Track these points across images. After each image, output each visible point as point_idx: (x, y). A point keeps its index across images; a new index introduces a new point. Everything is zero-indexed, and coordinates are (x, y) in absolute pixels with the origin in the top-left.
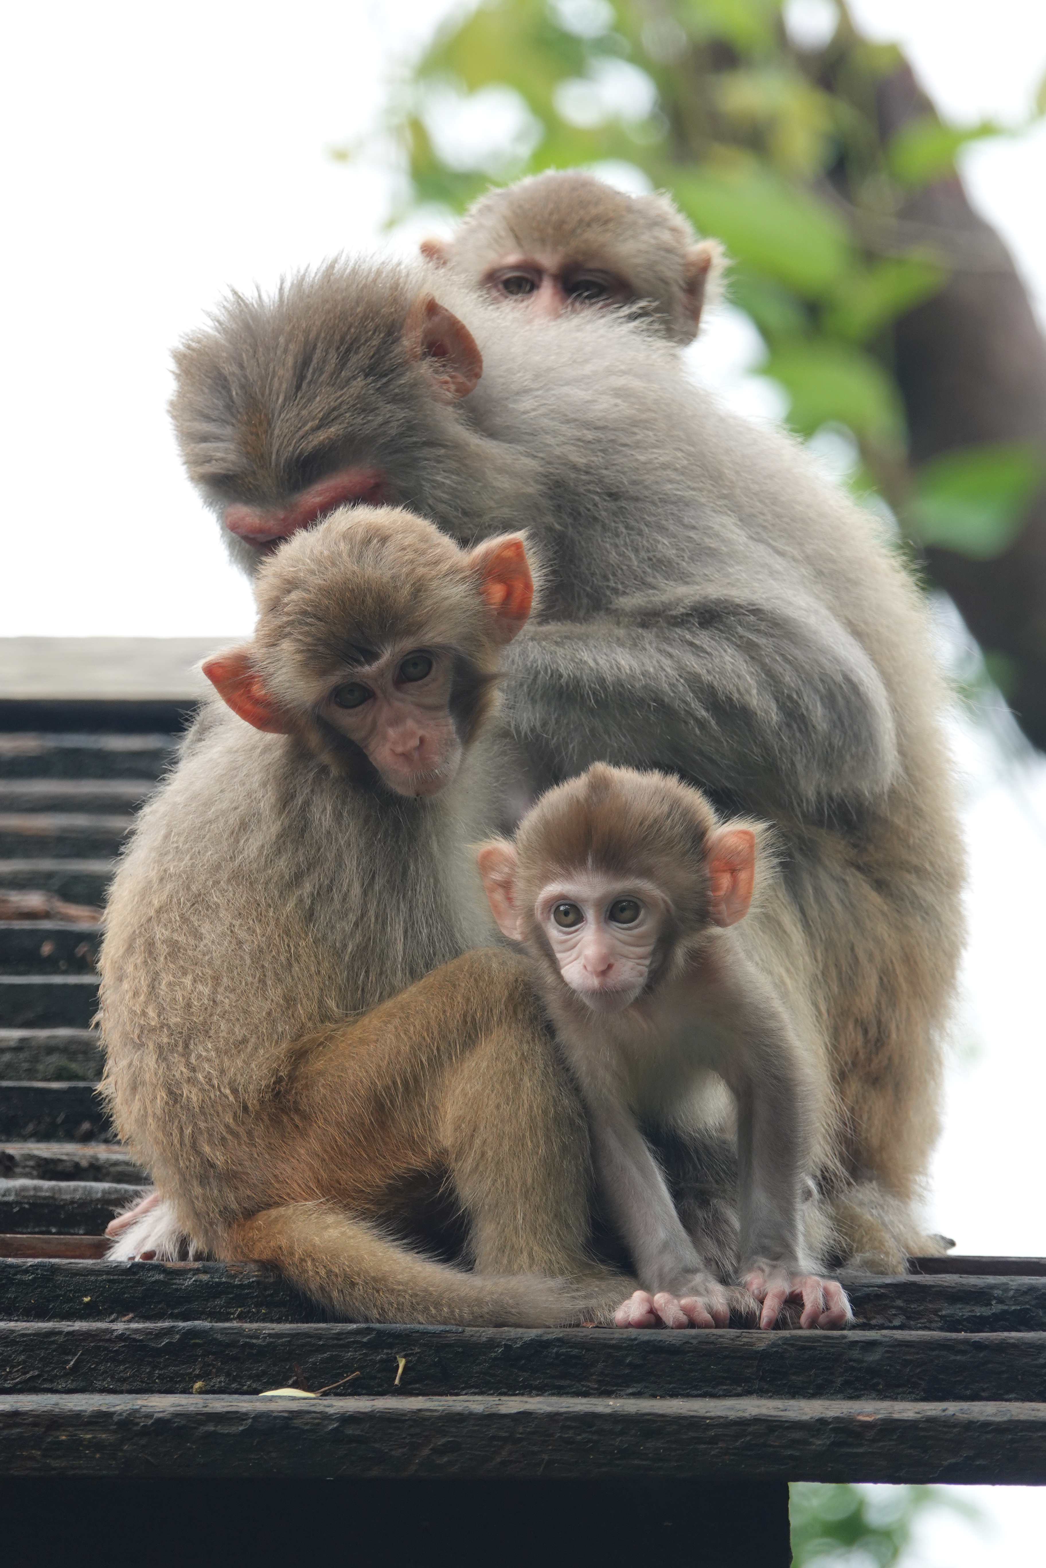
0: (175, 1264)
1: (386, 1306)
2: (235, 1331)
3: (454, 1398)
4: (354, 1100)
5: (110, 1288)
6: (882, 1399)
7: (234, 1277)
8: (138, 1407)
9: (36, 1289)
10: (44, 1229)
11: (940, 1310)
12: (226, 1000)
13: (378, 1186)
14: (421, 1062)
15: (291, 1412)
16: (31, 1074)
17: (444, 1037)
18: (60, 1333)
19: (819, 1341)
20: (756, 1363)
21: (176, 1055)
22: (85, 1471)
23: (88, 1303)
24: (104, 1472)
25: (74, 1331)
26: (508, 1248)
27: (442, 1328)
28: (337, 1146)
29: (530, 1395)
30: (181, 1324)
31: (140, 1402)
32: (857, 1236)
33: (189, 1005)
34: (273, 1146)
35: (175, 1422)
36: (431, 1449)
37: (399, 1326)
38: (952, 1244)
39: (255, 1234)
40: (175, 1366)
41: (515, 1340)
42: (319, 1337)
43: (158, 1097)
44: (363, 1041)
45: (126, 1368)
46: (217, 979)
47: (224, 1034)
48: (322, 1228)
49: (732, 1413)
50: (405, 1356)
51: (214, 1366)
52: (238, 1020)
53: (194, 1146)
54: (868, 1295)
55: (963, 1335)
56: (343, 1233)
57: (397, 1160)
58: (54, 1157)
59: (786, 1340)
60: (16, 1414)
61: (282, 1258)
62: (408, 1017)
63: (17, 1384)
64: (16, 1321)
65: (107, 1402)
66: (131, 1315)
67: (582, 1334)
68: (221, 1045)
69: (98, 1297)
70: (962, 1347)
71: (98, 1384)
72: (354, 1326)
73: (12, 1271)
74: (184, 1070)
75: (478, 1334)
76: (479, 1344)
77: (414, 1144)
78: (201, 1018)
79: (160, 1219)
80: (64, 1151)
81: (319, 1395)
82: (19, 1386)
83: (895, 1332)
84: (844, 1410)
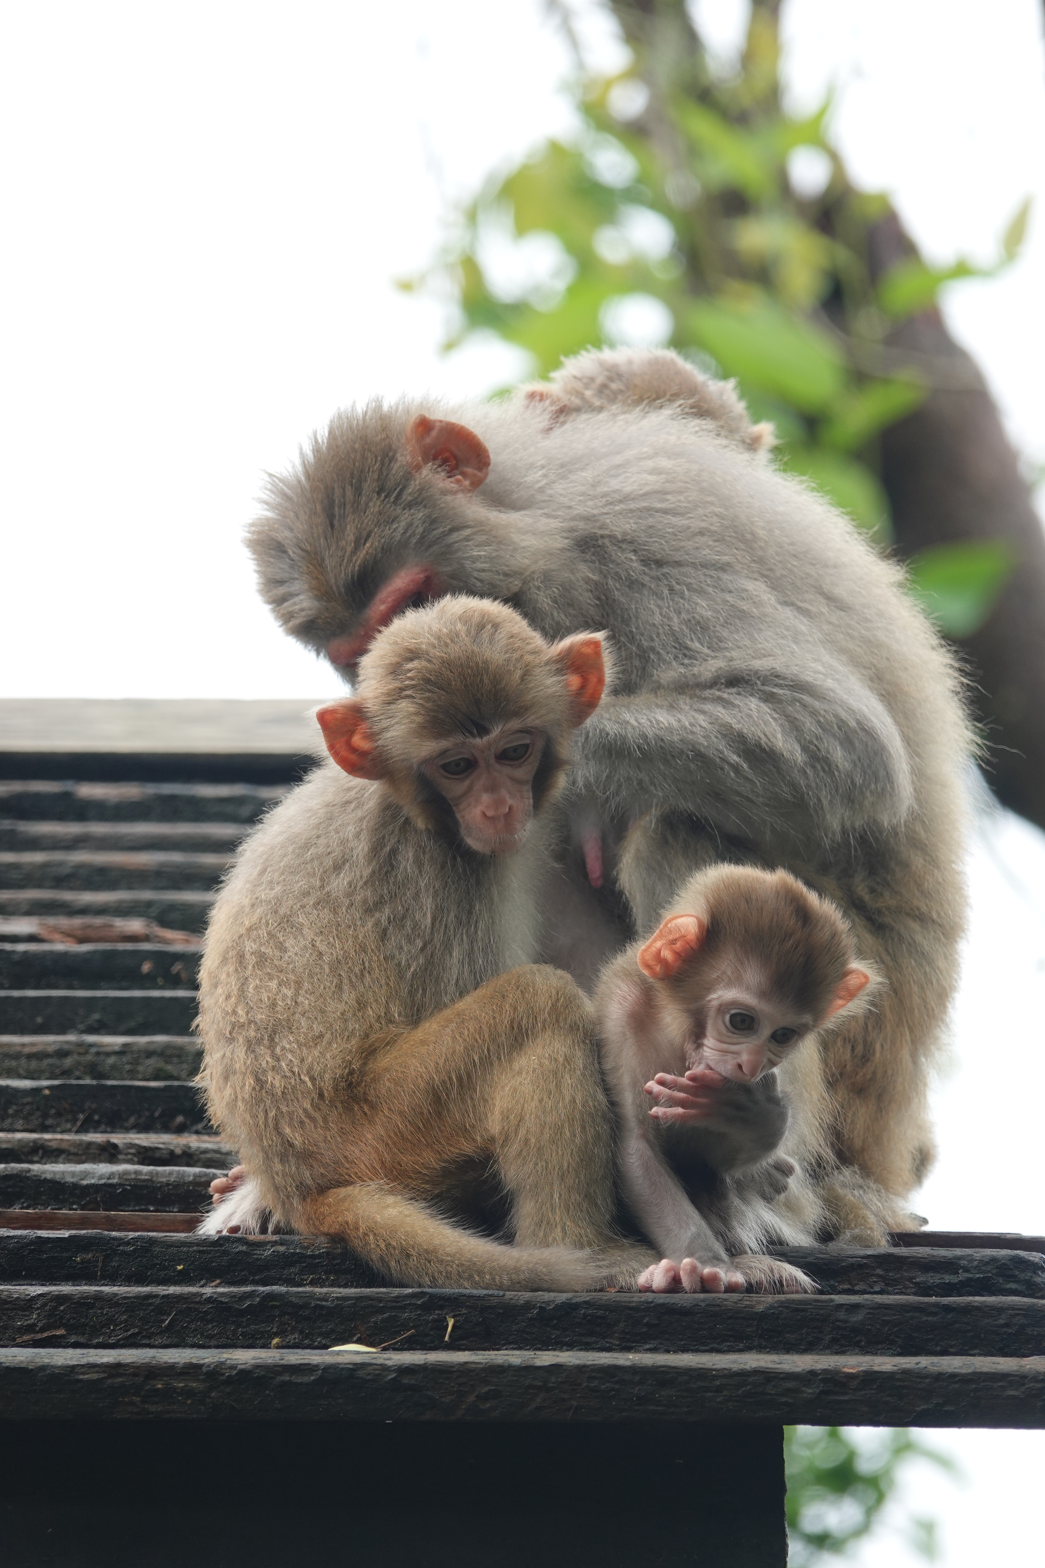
0: (257, 1237)
1: (436, 1274)
2: (308, 1295)
3: (496, 1352)
4: (414, 1092)
5: (200, 1258)
6: (864, 1354)
7: (307, 1248)
8: (224, 1360)
9: (136, 1258)
10: (143, 1207)
11: (915, 1278)
12: (305, 1002)
13: (435, 1169)
14: (474, 1061)
15: (355, 1364)
16: (133, 1074)
17: (494, 1040)
18: (157, 1296)
19: (810, 1304)
20: (755, 1323)
21: (262, 1048)
22: (178, 1415)
23: (181, 1270)
24: (194, 1416)
25: (168, 1295)
26: (545, 1222)
27: (485, 1292)
28: (400, 1132)
29: (561, 1350)
30: (261, 1289)
31: (225, 1356)
32: (842, 1214)
33: (274, 1005)
34: (344, 1131)
35: (256, 1373)
36: (476, 1396)
37: (447, 1291)
38: (925, 1221)
39: (325, 1210)
40: (256, 1325)
41: (548, 1303)
42: (380, 1300)
43: (247, 1083)
44: (423, 1042)
45: (214, 1326)
46: (298, 984)
47: (304, 1030)
48: (383, 1207)
49: (735, 1366)
50: (453, 1317)
51: (289, 1325)
52: (316, 1019)
53: (277, 1128)
54: (852, 1265)
55: (934, 1299)
56: (401, 1213)
57: (451, 1145)
58: (152, 1145)
59: (782, 1304)
60: (118, 1366)
61: (348, 1231)
62: (463, 1022)
63: (120, 1340)
64: (120, 1286)
65: (197, 1355)
66: (218, 1281)
67: (607, 1298)
68: (302, 1039)
69: (190, 1265)
70: (934, 1310)
71: (189, 1340)
72: (410, 1290)
73: (116, 1243)
74: (269, 1060)
75: (516, 1298)
76: (517, 1306)
77: (465, 1131)
78: (285, 1016)
79: (244, 1198)
80: (161, 1140)
81: (379, 1350)
82: (122, 1342)
83: (875, 1296)
84: (831, 1364)
